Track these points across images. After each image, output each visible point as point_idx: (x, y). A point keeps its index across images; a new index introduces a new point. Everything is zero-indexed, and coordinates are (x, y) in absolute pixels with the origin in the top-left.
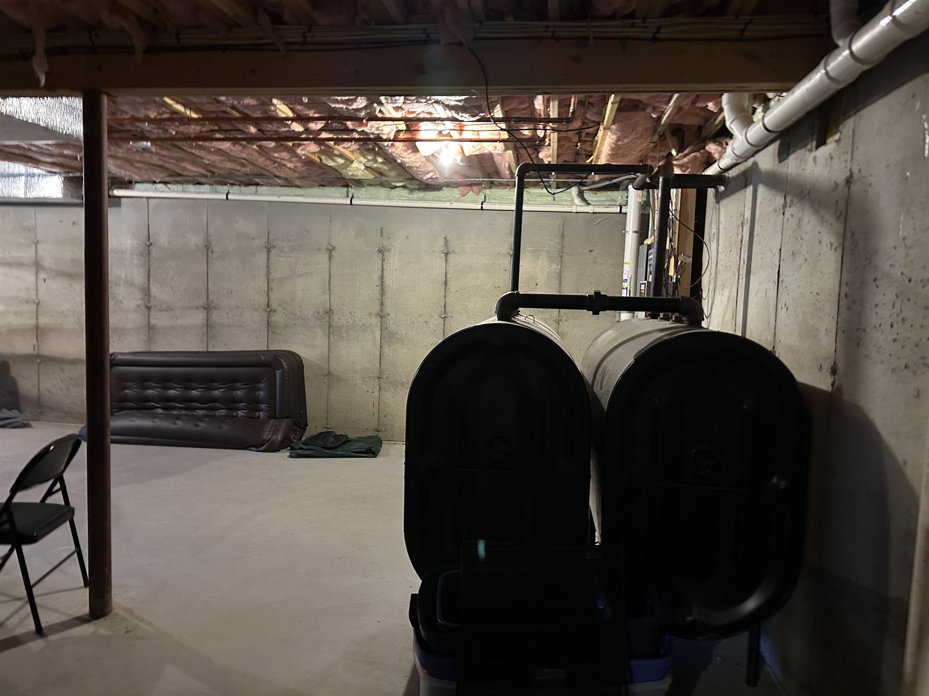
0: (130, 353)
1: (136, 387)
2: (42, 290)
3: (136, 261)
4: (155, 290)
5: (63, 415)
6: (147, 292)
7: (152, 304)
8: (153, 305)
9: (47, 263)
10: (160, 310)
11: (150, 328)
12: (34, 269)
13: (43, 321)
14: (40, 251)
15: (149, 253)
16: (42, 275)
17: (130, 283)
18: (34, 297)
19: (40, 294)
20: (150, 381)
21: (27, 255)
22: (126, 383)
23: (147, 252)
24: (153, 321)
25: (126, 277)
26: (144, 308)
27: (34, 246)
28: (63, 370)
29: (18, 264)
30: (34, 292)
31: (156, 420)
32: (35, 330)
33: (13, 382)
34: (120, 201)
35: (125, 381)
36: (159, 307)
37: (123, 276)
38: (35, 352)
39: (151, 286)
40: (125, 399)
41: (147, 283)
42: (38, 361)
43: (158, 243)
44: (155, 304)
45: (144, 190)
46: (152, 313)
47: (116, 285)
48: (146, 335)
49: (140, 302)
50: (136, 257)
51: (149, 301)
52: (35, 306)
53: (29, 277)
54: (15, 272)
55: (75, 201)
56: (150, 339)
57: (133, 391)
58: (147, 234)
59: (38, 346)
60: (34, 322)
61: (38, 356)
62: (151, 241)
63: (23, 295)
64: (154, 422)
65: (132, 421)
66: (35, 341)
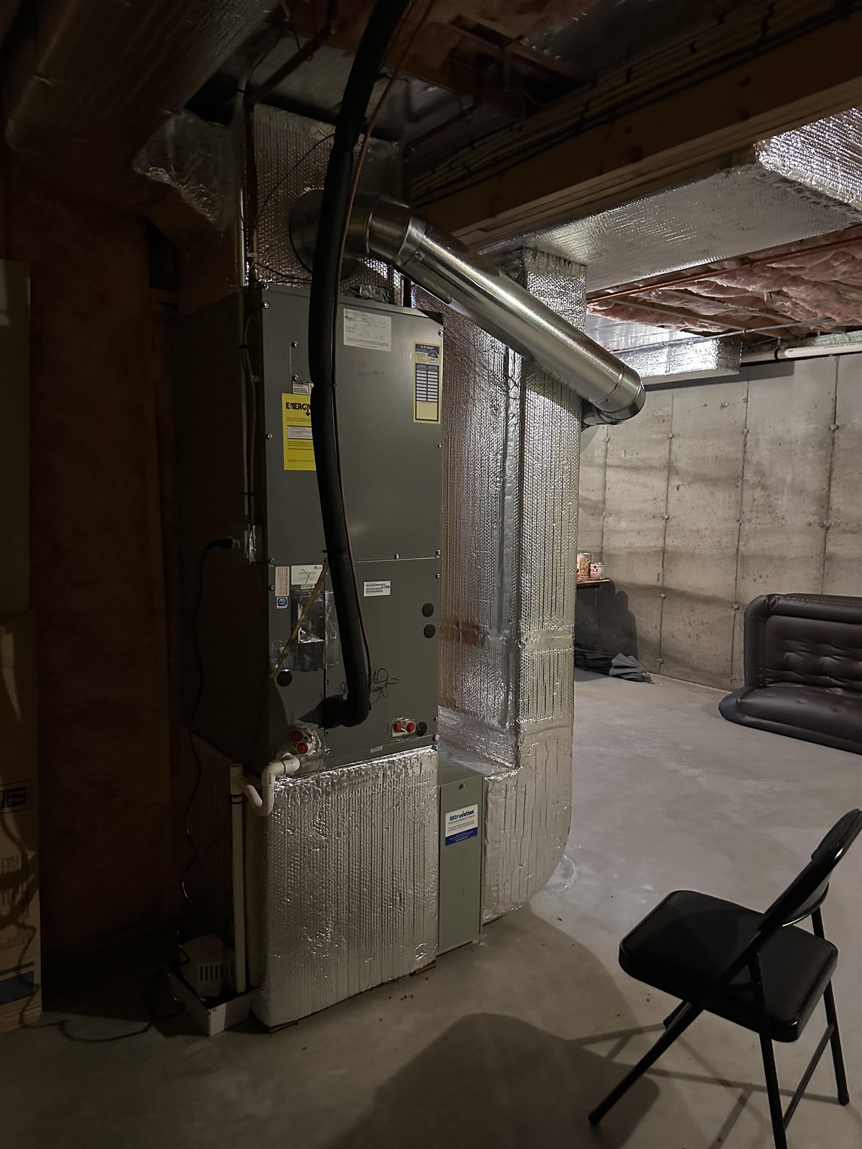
0: (791, 596)
1: (804, 648)
2: (673, 500)
3: (810, 455)
4: (837, 500)
5: (690, 671)
6: (825, 502)
7: (832, 521)
8: (833, 524)
9: (681, 465)
10: (844, 532)
11: (826, 559)
12: (666, 473)
13: (673, 542)
14: (675, 447)
15: (833, 443)
16: (675, 482)
17: (799, 490)
18: (663, 510)
19: (670, 506)
20: (827, 643)
21: (658, 455)
22: (788, 642)
23: (830, 441)
24: (831, 548)
25: (793, 479)
26: (819, 528)
27: (668, 442)
28: (693, 610)
29: (648, 468)
30: (663, 504)
31: (840, 708)
32: (661, 554)
33: (631, 618)
34: (793, 367)
35: (789, 639)
36: (843, 526)
37: (789, 478)
38: (659, 584)
39: (833, 495)
40: (785, 666)
41: (826, 489)
42: (663, 595)
43: (849, 426)
44: (836, 520)
45: (831, 345)
46: (831, 536)
47: (777, 493)
48: (817, 569)
49: (813, 519)
50: (811, 449)
51: (828, 517)
52: (664, 521)
53: (658, 483)
54: (642, 478)
55: (731, 373)
56: (823, 577)
57: (799, 654)
58: (831, 411)
59: (663, 576)
60: (660, 543)
61: (662, 589)
62: (837, 423)
63: (649, 508)
64: (835, 710)
65: (799, 702)
66: (660, 570)
